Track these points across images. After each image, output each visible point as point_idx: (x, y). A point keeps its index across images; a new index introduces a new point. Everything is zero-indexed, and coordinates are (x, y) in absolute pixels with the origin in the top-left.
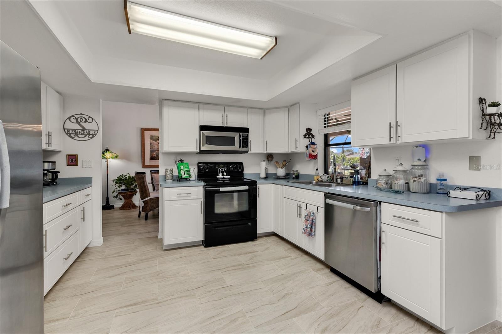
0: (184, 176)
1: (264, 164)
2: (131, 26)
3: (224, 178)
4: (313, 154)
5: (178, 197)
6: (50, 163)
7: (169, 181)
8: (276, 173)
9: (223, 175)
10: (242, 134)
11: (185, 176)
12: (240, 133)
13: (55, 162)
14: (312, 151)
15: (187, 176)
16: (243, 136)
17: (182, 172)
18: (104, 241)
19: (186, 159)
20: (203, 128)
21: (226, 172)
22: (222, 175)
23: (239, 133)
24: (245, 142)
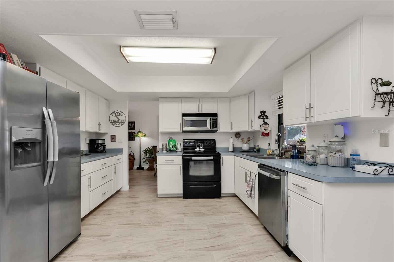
0: (172, 149)
1: (231, 140)
2: (128, 59)
3: (200, 151)
4: (265, 132)
5: (166, 163)
6: (102, 140)
7: (165, 152)
8: (242, 148)
9: (200, 149)
10: (212, 118)
11: (173, 148)
12: (211, 117)
13: (105, 139)
14: (265, 130)
15: (174, 148)
16: (212, 120)
17: (171, 146)
18: (129, 188)
19: (174, 137)
20: (185, 115)
21: (202, 146)
22: (199, 148)
23: (210, 117)
24: (214, 124)
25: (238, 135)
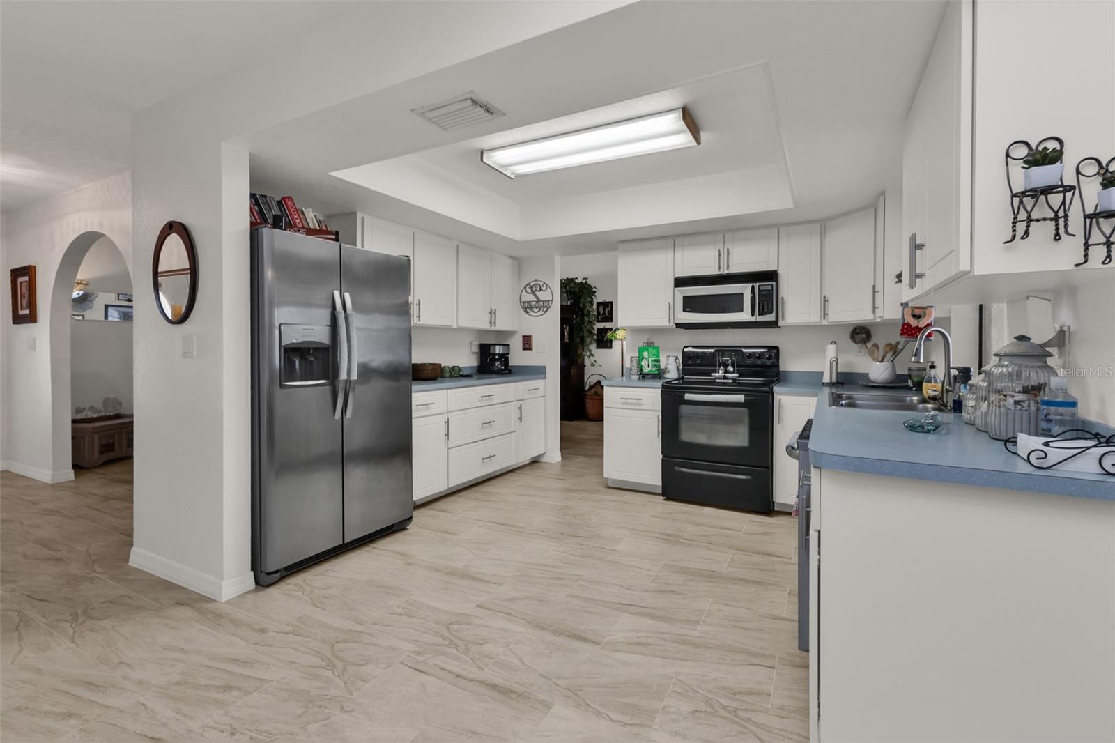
0: (646, 370)
1: (831, 350)
3: (725, 378)
5: (624, 404)
6: (501, 347)
7: (635, 377)
9: (726, 372)
10: (759, 286)
11: (650, 369)
12: (754, 284)
13: (509, 345)
15: (654, 369)
16: (759, 291)
17: (644, 363)
18: (562, 459)
20: (680, 282)
21: (733, 366)
22: (723, 371)
23: (751, 284)
24: (767, 302)
25: (861, 334)
